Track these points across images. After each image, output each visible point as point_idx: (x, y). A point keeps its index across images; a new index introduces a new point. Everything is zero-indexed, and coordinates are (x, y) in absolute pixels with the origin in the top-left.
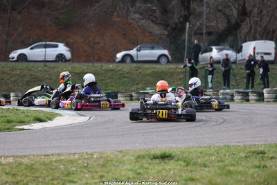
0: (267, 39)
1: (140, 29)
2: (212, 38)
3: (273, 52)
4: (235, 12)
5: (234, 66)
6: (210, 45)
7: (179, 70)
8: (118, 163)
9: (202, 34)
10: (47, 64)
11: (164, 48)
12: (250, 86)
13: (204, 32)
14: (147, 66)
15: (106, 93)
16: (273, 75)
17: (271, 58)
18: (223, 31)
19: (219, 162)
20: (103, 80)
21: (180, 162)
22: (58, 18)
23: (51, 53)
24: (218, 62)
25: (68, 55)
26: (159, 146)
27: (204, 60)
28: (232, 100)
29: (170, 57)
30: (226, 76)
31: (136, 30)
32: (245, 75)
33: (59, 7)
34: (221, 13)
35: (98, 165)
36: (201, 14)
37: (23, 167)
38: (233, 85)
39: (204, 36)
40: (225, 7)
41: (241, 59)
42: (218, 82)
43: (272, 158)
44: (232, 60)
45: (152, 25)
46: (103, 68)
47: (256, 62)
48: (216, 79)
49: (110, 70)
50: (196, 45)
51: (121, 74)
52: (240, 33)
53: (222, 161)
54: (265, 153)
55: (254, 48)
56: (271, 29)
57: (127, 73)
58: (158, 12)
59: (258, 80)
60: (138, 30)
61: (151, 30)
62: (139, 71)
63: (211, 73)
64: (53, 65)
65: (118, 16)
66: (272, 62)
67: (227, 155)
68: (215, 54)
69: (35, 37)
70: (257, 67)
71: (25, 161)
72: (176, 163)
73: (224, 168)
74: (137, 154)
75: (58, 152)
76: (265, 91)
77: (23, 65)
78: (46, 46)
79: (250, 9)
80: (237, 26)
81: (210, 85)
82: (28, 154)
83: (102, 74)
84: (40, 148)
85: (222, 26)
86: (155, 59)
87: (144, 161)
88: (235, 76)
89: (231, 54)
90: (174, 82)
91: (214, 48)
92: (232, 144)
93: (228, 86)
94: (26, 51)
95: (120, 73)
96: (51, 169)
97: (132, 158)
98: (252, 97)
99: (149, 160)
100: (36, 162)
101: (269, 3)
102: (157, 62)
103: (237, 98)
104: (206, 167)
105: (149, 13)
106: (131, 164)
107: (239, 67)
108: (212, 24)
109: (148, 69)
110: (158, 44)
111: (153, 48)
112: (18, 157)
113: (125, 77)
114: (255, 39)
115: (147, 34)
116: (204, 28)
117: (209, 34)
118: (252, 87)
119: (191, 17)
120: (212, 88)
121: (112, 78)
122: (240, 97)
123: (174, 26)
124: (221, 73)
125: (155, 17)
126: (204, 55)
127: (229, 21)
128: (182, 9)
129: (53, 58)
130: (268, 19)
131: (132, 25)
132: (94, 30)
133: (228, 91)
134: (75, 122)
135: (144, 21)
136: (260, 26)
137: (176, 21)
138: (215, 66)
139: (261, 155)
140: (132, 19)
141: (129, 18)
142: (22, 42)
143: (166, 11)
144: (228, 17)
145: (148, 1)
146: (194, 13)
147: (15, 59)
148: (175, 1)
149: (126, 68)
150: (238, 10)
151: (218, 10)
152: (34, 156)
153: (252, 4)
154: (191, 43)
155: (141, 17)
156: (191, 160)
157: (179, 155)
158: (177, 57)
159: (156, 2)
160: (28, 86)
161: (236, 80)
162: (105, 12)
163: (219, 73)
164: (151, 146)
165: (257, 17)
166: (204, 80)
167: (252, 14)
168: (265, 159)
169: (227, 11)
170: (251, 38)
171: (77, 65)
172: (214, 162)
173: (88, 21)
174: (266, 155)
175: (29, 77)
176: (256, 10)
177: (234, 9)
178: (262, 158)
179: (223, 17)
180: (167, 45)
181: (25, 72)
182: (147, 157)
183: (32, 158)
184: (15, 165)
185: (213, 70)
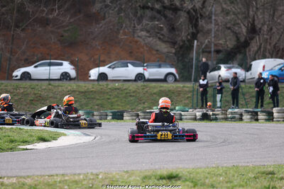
0: (276, 58)
1: (147, 46)
2: (221, 56)
4: (244, 30)
5: (243, 85)
6: (218, 63)
7: (187, 89)
9: (210, 52)
10: (52, 82)
11: (172, 66)
12: (259, 105)
13: (213, 49)
14: (153, 84)
15: (112, 112)
18: (232, 49)
19: (227, 182)
20: (109, 99)
21: (188, 183)
22: (62, 36)
23: (56, 71)
24: (227, 81)
25: (73, 73)
26: (166, 166)
27: (213, 78)
28: (241, 119)
29: (177, 75)
31: (143, 48)
32: (254, 94)
33: (64, 24)
34: (229, 31)
36: (209, 32)
37: (27, 187)
38: (241, 104)
39: (213, 55)
40: (234, 25)
41: (250, 77)
42: (228, 102)
43: (282, 179)
44: (241, 78)
45: (158, 42)
46: (109, 87)
49: (116, 89)
50: (205, 63)
51: (127, 93)
52: (250, 51)
53: (231, 182)
54: (274, 174)
55: (264, 67)
56: (281, 47)
57: (134, 92)
58: (165, 29)
59: (267, 99)
60: (145, 47)
61: (158, 48)
62: (146, 90)
63: (220, 91)
64: (57, 83)
65: (125, 34)
67: (236, 175)
68: (224, 72)
69: (39, 55)
70: (267, 86)
71: (28, 181)
72: (183, 184)
74: (142, 175)
75: (62, 172)
76: (275, 110)
77: (28, 83)
78: (50, 64)
79: (259, 26)
80: (246, 44)
81: (219, 104)
82: (31, 174)
83: (107, 93)
84: (44, 168)
85: (231, 44)
86: (162, 77)
88: (244, 95)
89: (241, 73)
90: (181, 101)
91: (222, 66)
92: (240, 165)
93: (237, 105)
94: (30, 69)
95: (126, 91)
97: (138, 178)
98: (261, 116)
99: (156, 182)
100: (40, 183)
101: (279, 21)
102: (165, 80)
103: (246, 117)
104: (213, 187)
105: (157, 31)
107: (248, 85)
108: (221, 42)
109: (155, 87)
110: (165, 62)
111: (160, 66)
112: (21, 177)
113: (131, 96)
114: (264, 57)
115: (154, 52)
116: (213, 45)
117: (218, 52)
118: (262, 106)
119: (199, 35)
120: (220, 108)
121: (118, 97)
122: (249, 117)
123: (181, 44)
125: (162, 35)
126: (212, 73)
127: (238, 39)
128: (190, 26)
129: (58, 77)
130: (278, 37)
131: (139, 43)
132: (99, 48)
133: (236, 110)
134: (80, 141)
135: (151, 39)
136: (270, 44)
137: (184, 38)
138: (224, 84)
139: (270, 176)
140: (139, 37)
141: (136, 35)
142: (26, 60)
143: (173, 29)
144: (237, 35)
145: (155, 18)
146: (202, 31)
147: (18, 78)
148: (183, 19)
149: (132, 86)
150: (247, 27)
151: (227, 28)
152: (37, 176)
153: (262, 21)
154: (200, 61)
155: (148, 35)
156: (199, 181)
157: (186, 176)
158: (185, 75)
159: (163, 19)
160: (32, 106)
161: (245, 99)
162: (111, 29)
163: (227, 92)
164: (157, 167)
165: (267, 35)
166: (212, 99)
167: (262, 32)
168: (275, 179)
169: (236, 28)
170: (260, 57)
171: (82, 84)
172: (223, 182)
173: (94, 39)
174: (276, 176)
175: (33, 96)
176: (265, 28)
177: (243, 27)
178: (272, 179)
179: (231, 34)
180: (174, 63)
181: (29, 90)
182: (153, 177)
183: (36, 178)
184: (18, 186)
185: (221, 89)
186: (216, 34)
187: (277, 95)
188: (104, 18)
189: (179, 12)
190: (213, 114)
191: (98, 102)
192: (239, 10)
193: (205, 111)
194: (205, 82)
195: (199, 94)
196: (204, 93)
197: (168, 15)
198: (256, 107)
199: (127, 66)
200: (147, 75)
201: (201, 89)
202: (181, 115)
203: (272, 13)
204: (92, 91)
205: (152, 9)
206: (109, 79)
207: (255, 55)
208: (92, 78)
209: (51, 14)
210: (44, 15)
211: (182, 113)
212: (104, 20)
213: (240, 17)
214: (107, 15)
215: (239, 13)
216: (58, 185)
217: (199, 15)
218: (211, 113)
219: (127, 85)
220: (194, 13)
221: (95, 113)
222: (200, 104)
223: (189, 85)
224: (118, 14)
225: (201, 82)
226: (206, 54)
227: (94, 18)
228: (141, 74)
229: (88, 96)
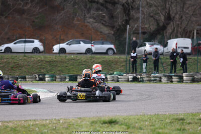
0: (185, 37)
1: (93, 29)
2: (146, 36)
3: (190, 46)
4: (163, 18)
5: (161, 57)
6: (144, 41)
7: (122, 60)
8: (77, 127)
9: (138, 33)
10: (26, 55)
11: (111, 43)
12: (173, 71)
13: (140, 32)
14: (98, 56)
15: (69, 76)
16: (190, 64)
17: (189, 51)
18: (154, 31)
19: (151, 126)
20: (67, 66)
21: (123, 126)
22: (34, 22)
23: (29, 47)
24: (150, 54)
25: (41, 48)
26: (107, 114)
27: (140, 52)
28: (160, 81)
29: (115, 50)
30: (156, 64)
31: (91, 30)
32: (170, 63)
33: (34, 13)
34: (152, 18)
35: (63, 128)
36: (138, 19)
37: (9, 129)
38: (161, 71)
39: (140, 35)
40: (155, 14)
41: (167, 51)
42: (150, 68)
43: (190, 123)
44: (160, 52)
45: (102, 26)
46: (67, 58)
47: (178, 54)
48: (149, 66)
49: (72, 59)
50: (135, 41)
51: (79, 62)
52: (166, 32)
53: (153, 126)
54: (184, 120)
55: (177, 44)
56: (189, 30)
57: (84, 62)
58: (107, 17)
59: (179, 67)
60: (93, 31)
61: (102, 30)
62: (93, 60)
63: (145, 61)
64: (30, 55)
65: (78, 20)
66: (189, 54)
67: (157, 121)
68: (148, 48)
69: (18, 35)
70: (178, 57)
71: (10, 125)
72: (120, 127)
73: (154, 131)
74: (91, 120)
75: (34, 118)
76: (184, 75)
77: (9, 55)
78: (25, 42)
79: (173, 15)
80: (164, 28)
81: (144, 71)
82: (12, 120)
83: (66, 62)
84: (21, 115)
85: (153, 27)
86: (105, 51)
87: (97, 125)
88: (162, 64)
89: (160, 48)
90: (118, 68)
91: (147, 43)
92: (160, 113)
93: (158, 71)
94: (11, 45)
95: (79, 61)
96: (29, 131)
97: (88, 123)
98: (175, 79)
99: (101, 125)
100: (18, 126)
101: (187, 11)
102: (106, 53)
103: (164, 79)
104: (141, 129)
105: (100, 18)
106: (87, 127)
107: (166, 57)
108: (146, 26)
109: (99, 58)
110: (107, 40)
111: (103, 43)
112: (5, 122)
113: (82, 64)
114: (177, 37)
115: (99, 33)
116: (140, 29)
117: (144, 33)
118: (175, 72)
119: (131, 21)
120: (146, 73)
121: (73, 65)
122: (166, 79)
123: (118, 27)
124: (153, 62)
125: (105, 21)
126: (140, 48)
127: (158, 24)
128: (124, 15)
129: (31, 51)
130: (186, 23)
131: (88, 27)
132: (60, 30)
133: (157, 75)
134: (46, 97)
135: (97, 24)
136: (181, 28)
137: (120, 23)
138: (148, 56)
139: (181, 121)
140: (88, 22)
141: (86, 21)
142: (8, 38)
143: (112, 17)
144: (157, 21)
145: (99, 9)
146: (133, 18)
147: (3, 51)
148: (119, 10)
149: (84, 57)
150: (165, 16)
151: (150, 16)
152: (16, 121)
153: (175, 12)
154: (131, 40)
155: (94, 21)
156: (131, 124)
157: (122, 121)
158: (120, 50)
159: (105, 10)
160: (13, 71)
161: (163, 67)
162: (68, 17)
163: (151, 62)
164: (101, 115)
165: (179, 21)
166: (140, 67)
167: (175, 19)
168: (185, 124)
169: (157, 17)
170: (174, 37)
171: (48, 56)
172: (148, 126)
173: (56, 24)
174: (185, 121)
175: (13, 64)
176: (177, 16)
177: (162, 16)
178: (182, 123)
179: (153, 21)
180: (113, 41)
181: (10, 60)
182: (99, 122)
183: (16, 123)
184: (3, 128)
185: (146, 60)
186: (142, 21)
187: (186, 64)
188: (63, 9)
189: (116, 5)
190: (141, 78)
191: (60, 68)
192: (159, 4)
193: (135, 75)
194: (135, 55)
195: (131, 63)
196: (134, 62)
197: (109, 7)
198: (171, 72)
199: (80, 43)
200: (94, 49)
201: (132, 60)
202: (118, 78)
203: (182, 6)
204: (55, 61)
205: (97, 3)
206: (67, 52)
207: (170, 35)
208: (55, 51)
209: (26, 6)
210: (21, 7)
211: (119, 77)
212: (63, 10)
213: (159, 8)
214: (65, 7)
215: (159, 6)
216: (31, 127)
217: (130, 7)
218: (139, 77)
219: (80, 56)
220: (127, 6)
221: (57, 77)
222: (131, 70)
223: (123, 57)
224: (74, 6)
225: (132, 54)
226: (136, 35)
227: (56, 9)
228: (90, 49)
229: (52, 65)
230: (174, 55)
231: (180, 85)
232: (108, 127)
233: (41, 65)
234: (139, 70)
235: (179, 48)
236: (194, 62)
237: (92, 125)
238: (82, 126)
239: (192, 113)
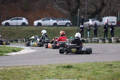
0: (113, 16)
2: (89, 15)
3: (116, 21)
4: (99, 4)
5: (99, 28)
6: (88, 19)
7: (75, 30)
8: (48, 70)
9: (85, 14)
10: (18, 27)
13: (86, 13)
14: (61, 27)
16: (116, 31)
17: (115, 24)
18: (94, 12)
19: (92, 69)
21: (75, 69)
22: (22, 7)
23: (20, 22)
24: (92, 26)
25: (27, 23)
26: (66, 62)
27: (86, 25)
28: (98, 42)
29: (71, 24)
31: (57, 12)
32: (104, 31)
33: (23, 2)
34: (93, 5)
35: (40, 70)
36: (84, 5)
37: (7, 71)
38: (98, 36)
39: (86, 15)
40: (95, 2)
41: (102, 24)
42: (92, 35)
43: (115, 67)
44: (98, 25)
45: (63, 10)
46: (42, 29)
47: (108, 26)
48: (91, 33)
51: (50, 31)
52: (102, 13)
53: (94, 69)
54: (112, 65)
55: (108, 20)
56: (115, 12)
57: (53, 31)
58: (66, 4)
59: (109, 33)
61: (63, 12)
62: (58, 30)
64: (20, 27)
65: (49, 6)
66: (115, 26)
68: (91, 22)
69: (13, 15)
70: (109, 28)
71: (8, 69)
72: (74, 70)
73: (94, 72)
74: (57, 66)
75: (22, 65)
76: (112, 38)
77: (7, 27)
78: (17, 19)
79: (106, 3)
80: (100, 10)
81: (89, 36)
82: (9, 66)
84: (15, 63)
85: (94, 10)
86: (65, 24)
87: (60, 69)
88: (99, 32)
89: (98, 22)
90: (73, 35)
91: (90, 20)
92: (98, 61)
93: (96, 36)
94: (9, 21)
96: (20, 72)
97: (55, 67)
98: (107, 41)
99: (62, 69)
100: (13, 69)
102: (66, 26)
103: (100, 41)
104: (86, 71)
105: (62, 5)
106: (54, 70)
107: (101, 28)
108: (89, 9)
110: (66, 18)
111: (64, 20)
112: (5, 67)
113: (52, 32)
114: (108, 16)
115: (61, 14)
117: (88, 14)
118: (107, 36)
119: (80, 7)
120: (89, 37)
122: (101, 41)
123: (73, 10)
124: (93, 31)
125: (65, 7)
126: (86, 23)
127: (97, 8)
128: (77, 3)
129: (21, 24)
130: (114, 7)
131: (55, 10)
132: (38, 12)
133: (96, 38)
134: (30, 52)
135: (59, 8)
136: (110, 10)
137: (74, 8)
138: (91, 27)
139: (110, 66)
140: (55, 7)
141: (53, 7)
142: (7, 17)
143: (69, 4)
144: (96, 7)
146: (81, 5)
147: (4, 25)
149: (52, 28)
151: (92, 3)
152: (12, 67)
153: (107, 1)
154: (80, 18)
155: (59, 6)
156: (80, 68)
157: (75, 66)
158: (74, 24)
160: (10, 37)
161: (100, 34)
162: (43, 4)
163: (92, 30)
164: (63, 62)
165: (109, 6)
166: (86, 34)
167: (107, 5)
168: (112, 68)
169: (96, 4)
170: (106, 16)
171: (31, 27)
172: (90, 69)
173: (36, 8)
174: (113, 66)
175: (10, 33)
176: (108, 3)
177: (99, 3)
180: (70, 19)
181: (9, 30)
182: (61, 67)
183: (11, 67)
184: (4, 71)
187: (113, 32)
190: (86, 40)
193: (83, 39)
199: (50, 20)
200: (58, 24)
204: (35, 31)
206: (42, 25)
207: (104, 15)
208: (35, 25)
218: (85, 40)
219: (50, 28)
223: (76, 28)
226: (83, 15)
228: (56, 23)
229: (34, 33)
230: (106, 27)
231: (110, 44)
232: (67, 70)
233: (27, 33)
234: (85, 36)
235: (109, 22)
236: (118, 30)
237: (57, 69)
238: (51, 69)
239: (117, 61)
